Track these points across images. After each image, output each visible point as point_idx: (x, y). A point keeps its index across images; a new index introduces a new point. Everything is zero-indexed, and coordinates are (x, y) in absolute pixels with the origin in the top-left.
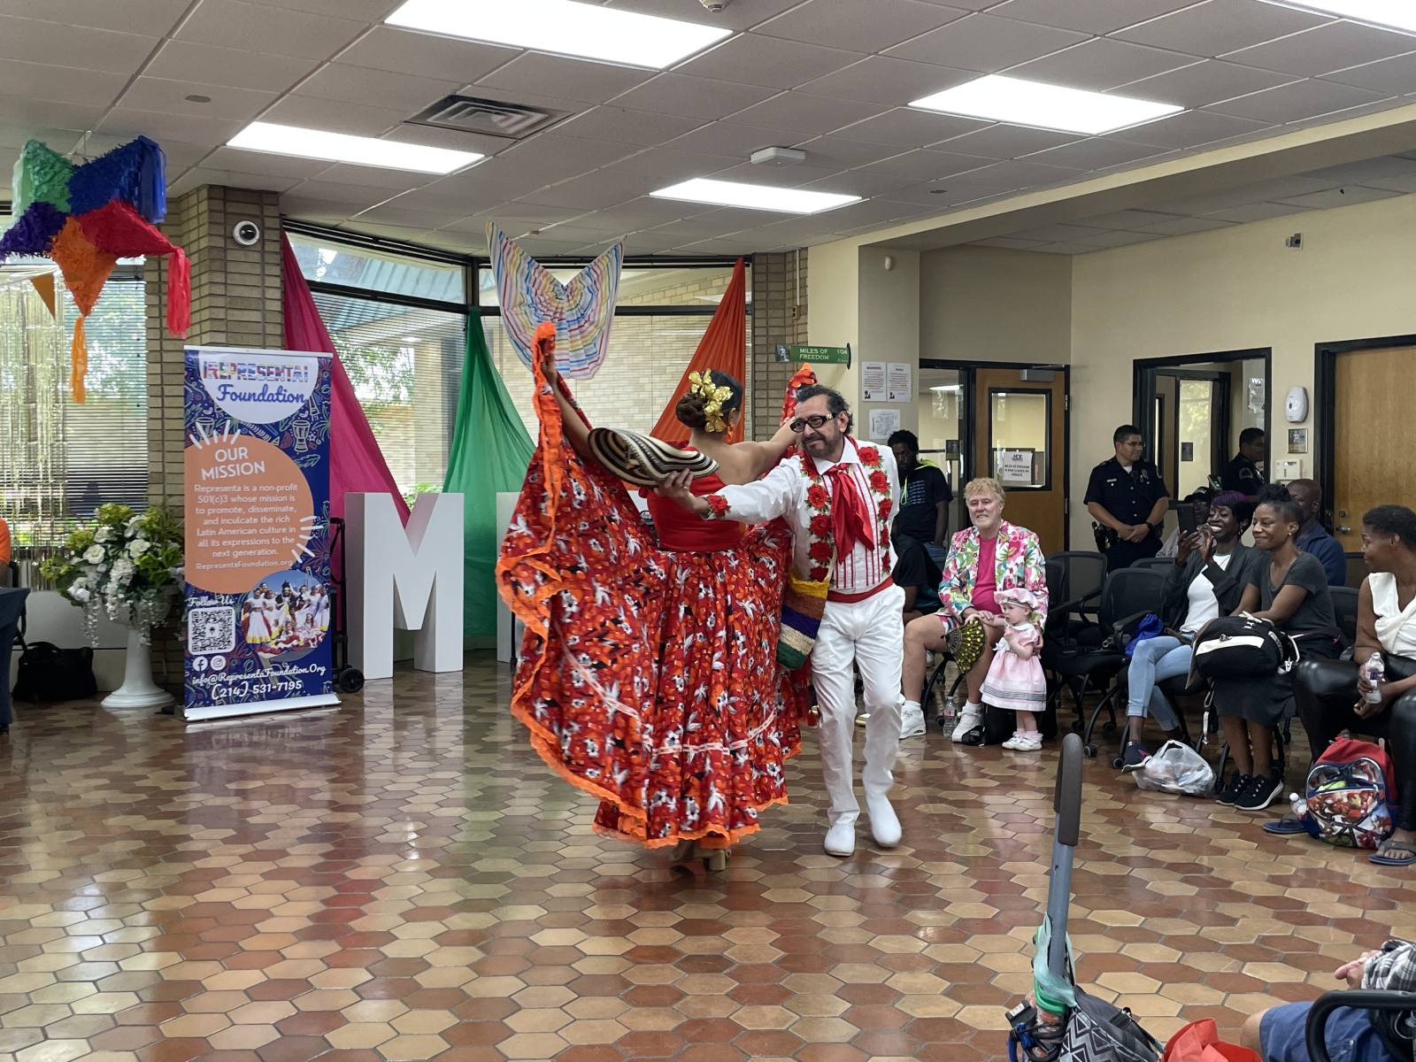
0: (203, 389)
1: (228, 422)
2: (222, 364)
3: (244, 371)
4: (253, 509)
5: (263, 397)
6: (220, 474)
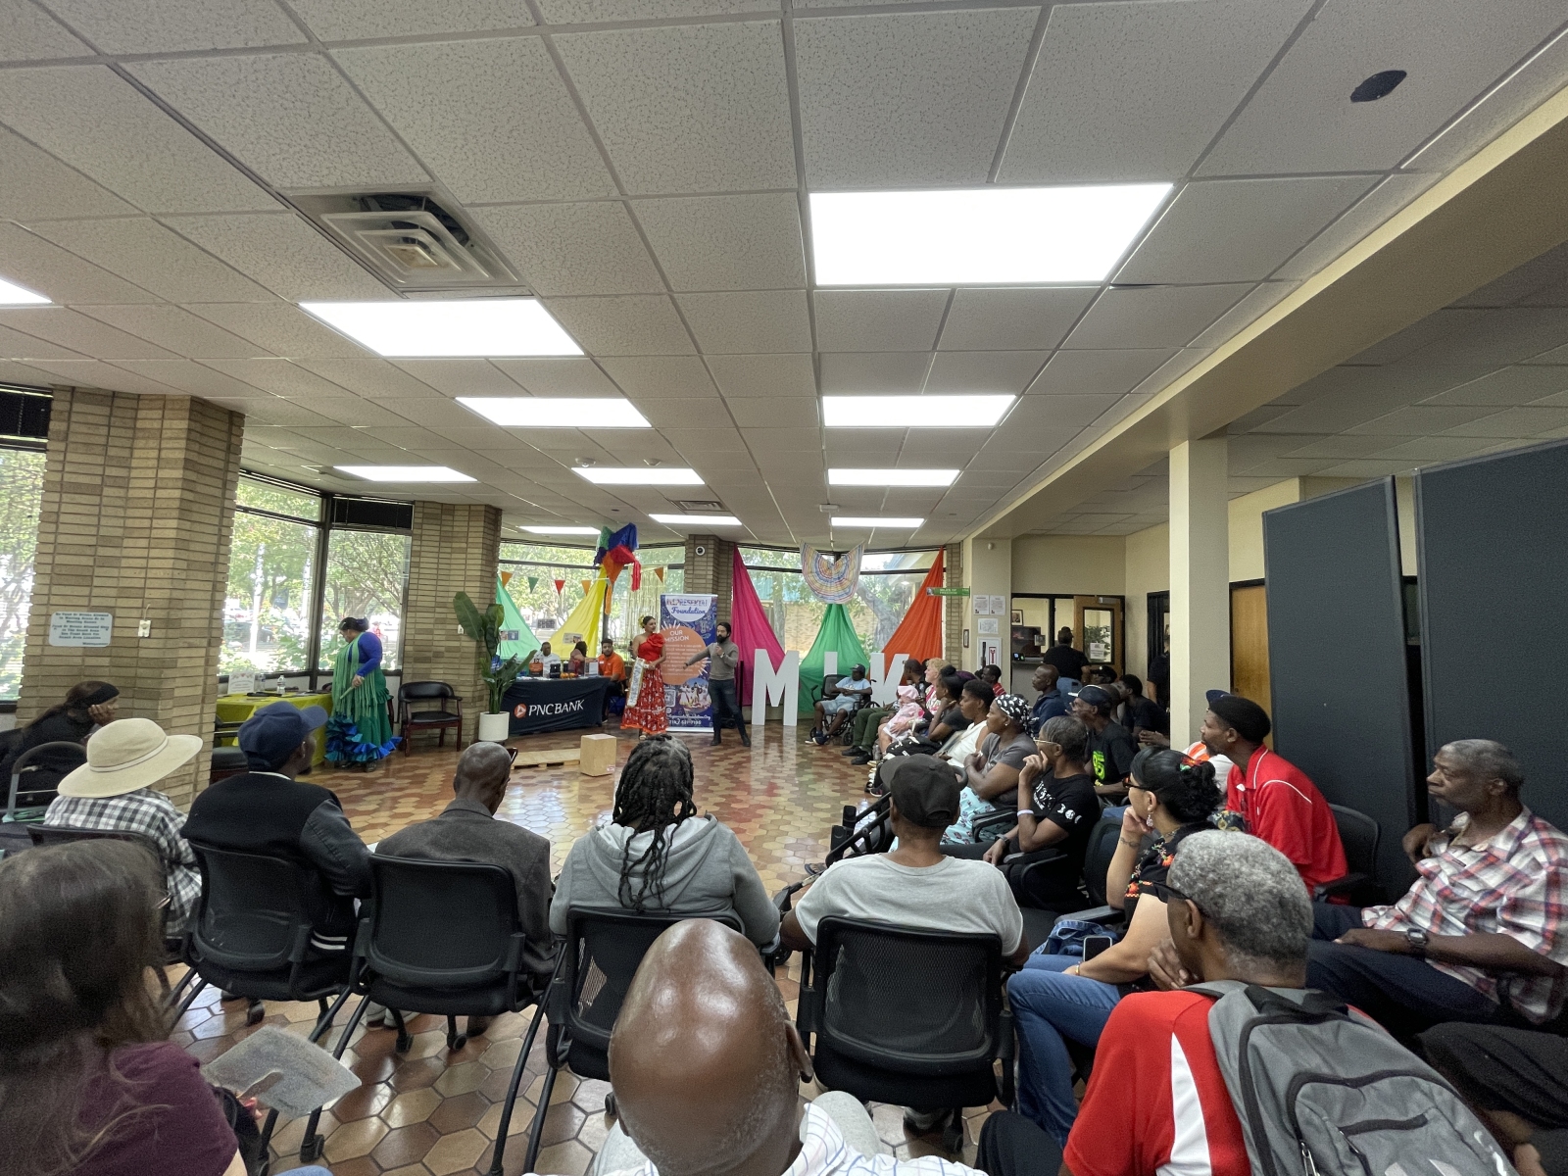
1: (676, 621)
2: (674, 600)
3: (683, 602)
5: (690, 612)
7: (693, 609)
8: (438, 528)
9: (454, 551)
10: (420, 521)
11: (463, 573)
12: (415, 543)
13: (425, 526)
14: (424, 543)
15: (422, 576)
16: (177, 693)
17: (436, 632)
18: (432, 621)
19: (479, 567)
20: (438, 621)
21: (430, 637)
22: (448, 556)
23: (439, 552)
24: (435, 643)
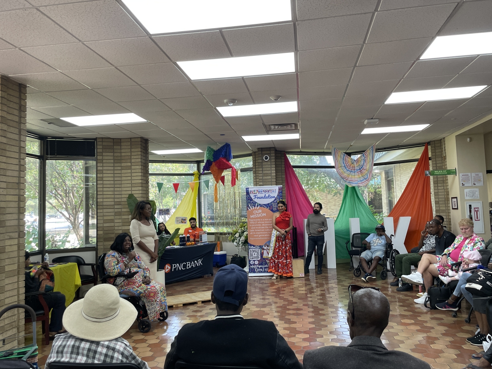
0: (250, 197)
1: (256, 204)
2: (254, 190)
3: (260, 192)
4: (263, 225)
5: (265, 197)
6: (255, 216)
7: (267, 195)
8: (112, 154)
9: (123, 168)
10: (101, 150)
11: (130, 182)
12: (99, 165)
13: (104, 154)
14: (104, 165)
15: (105, 186)
16: (7, 269)
17: (116, 221)
18: (113, 214)
19: (140, 178)
20: (117, 214)
21: (112, 224)
22: (119, 172)
23: (114, 170)
24: (116, 228)
